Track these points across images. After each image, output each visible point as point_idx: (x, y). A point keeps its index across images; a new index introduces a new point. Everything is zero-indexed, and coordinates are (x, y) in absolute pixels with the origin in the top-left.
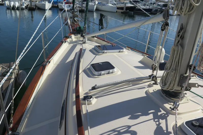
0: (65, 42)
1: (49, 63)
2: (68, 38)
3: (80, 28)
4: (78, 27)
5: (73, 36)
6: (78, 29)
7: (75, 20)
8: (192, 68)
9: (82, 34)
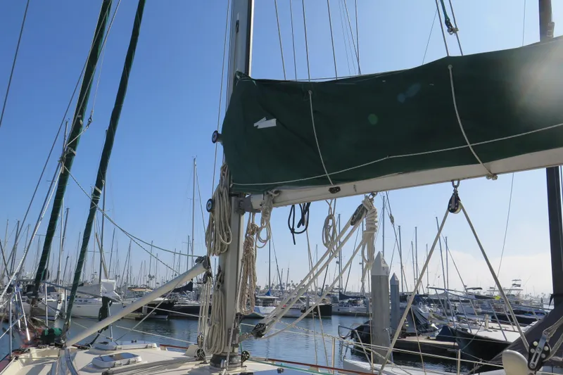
0: (17, 359)
2: (22, 352)
3: (51, 331)
4: (46, 330)
5: (33, 350)
6: (46, 333)
7: (34, 321)
8: (239, 316)
9: (59, 341)
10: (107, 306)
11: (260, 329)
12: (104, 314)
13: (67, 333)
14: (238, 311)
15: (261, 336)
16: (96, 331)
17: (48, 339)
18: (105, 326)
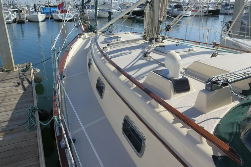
0: (80, 37)
1: (71, 48)
2: (82, 35)
3: (91, 26)
4: (89, 26)
5: (86, 34)
6: (89, 27)
7: (85, 22)
8: (160, 22)
9: (94, 30)
10: (111, 15)
11: (168, 27)
12: (110, 19)
13: (97, 27)
14: (160, 19)
15: (169, 30)
16: (108, 25)
17: (90, 29)
18: (111, 24)
